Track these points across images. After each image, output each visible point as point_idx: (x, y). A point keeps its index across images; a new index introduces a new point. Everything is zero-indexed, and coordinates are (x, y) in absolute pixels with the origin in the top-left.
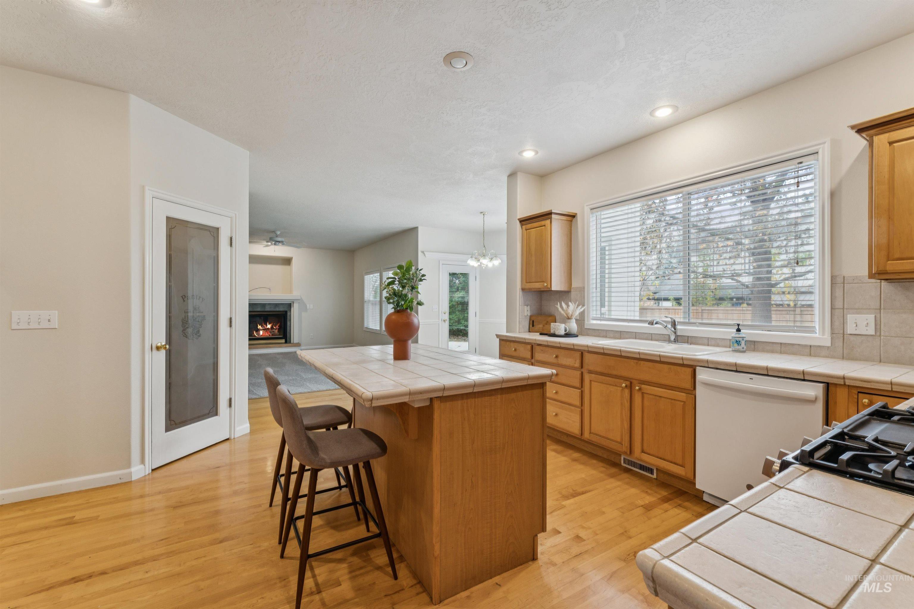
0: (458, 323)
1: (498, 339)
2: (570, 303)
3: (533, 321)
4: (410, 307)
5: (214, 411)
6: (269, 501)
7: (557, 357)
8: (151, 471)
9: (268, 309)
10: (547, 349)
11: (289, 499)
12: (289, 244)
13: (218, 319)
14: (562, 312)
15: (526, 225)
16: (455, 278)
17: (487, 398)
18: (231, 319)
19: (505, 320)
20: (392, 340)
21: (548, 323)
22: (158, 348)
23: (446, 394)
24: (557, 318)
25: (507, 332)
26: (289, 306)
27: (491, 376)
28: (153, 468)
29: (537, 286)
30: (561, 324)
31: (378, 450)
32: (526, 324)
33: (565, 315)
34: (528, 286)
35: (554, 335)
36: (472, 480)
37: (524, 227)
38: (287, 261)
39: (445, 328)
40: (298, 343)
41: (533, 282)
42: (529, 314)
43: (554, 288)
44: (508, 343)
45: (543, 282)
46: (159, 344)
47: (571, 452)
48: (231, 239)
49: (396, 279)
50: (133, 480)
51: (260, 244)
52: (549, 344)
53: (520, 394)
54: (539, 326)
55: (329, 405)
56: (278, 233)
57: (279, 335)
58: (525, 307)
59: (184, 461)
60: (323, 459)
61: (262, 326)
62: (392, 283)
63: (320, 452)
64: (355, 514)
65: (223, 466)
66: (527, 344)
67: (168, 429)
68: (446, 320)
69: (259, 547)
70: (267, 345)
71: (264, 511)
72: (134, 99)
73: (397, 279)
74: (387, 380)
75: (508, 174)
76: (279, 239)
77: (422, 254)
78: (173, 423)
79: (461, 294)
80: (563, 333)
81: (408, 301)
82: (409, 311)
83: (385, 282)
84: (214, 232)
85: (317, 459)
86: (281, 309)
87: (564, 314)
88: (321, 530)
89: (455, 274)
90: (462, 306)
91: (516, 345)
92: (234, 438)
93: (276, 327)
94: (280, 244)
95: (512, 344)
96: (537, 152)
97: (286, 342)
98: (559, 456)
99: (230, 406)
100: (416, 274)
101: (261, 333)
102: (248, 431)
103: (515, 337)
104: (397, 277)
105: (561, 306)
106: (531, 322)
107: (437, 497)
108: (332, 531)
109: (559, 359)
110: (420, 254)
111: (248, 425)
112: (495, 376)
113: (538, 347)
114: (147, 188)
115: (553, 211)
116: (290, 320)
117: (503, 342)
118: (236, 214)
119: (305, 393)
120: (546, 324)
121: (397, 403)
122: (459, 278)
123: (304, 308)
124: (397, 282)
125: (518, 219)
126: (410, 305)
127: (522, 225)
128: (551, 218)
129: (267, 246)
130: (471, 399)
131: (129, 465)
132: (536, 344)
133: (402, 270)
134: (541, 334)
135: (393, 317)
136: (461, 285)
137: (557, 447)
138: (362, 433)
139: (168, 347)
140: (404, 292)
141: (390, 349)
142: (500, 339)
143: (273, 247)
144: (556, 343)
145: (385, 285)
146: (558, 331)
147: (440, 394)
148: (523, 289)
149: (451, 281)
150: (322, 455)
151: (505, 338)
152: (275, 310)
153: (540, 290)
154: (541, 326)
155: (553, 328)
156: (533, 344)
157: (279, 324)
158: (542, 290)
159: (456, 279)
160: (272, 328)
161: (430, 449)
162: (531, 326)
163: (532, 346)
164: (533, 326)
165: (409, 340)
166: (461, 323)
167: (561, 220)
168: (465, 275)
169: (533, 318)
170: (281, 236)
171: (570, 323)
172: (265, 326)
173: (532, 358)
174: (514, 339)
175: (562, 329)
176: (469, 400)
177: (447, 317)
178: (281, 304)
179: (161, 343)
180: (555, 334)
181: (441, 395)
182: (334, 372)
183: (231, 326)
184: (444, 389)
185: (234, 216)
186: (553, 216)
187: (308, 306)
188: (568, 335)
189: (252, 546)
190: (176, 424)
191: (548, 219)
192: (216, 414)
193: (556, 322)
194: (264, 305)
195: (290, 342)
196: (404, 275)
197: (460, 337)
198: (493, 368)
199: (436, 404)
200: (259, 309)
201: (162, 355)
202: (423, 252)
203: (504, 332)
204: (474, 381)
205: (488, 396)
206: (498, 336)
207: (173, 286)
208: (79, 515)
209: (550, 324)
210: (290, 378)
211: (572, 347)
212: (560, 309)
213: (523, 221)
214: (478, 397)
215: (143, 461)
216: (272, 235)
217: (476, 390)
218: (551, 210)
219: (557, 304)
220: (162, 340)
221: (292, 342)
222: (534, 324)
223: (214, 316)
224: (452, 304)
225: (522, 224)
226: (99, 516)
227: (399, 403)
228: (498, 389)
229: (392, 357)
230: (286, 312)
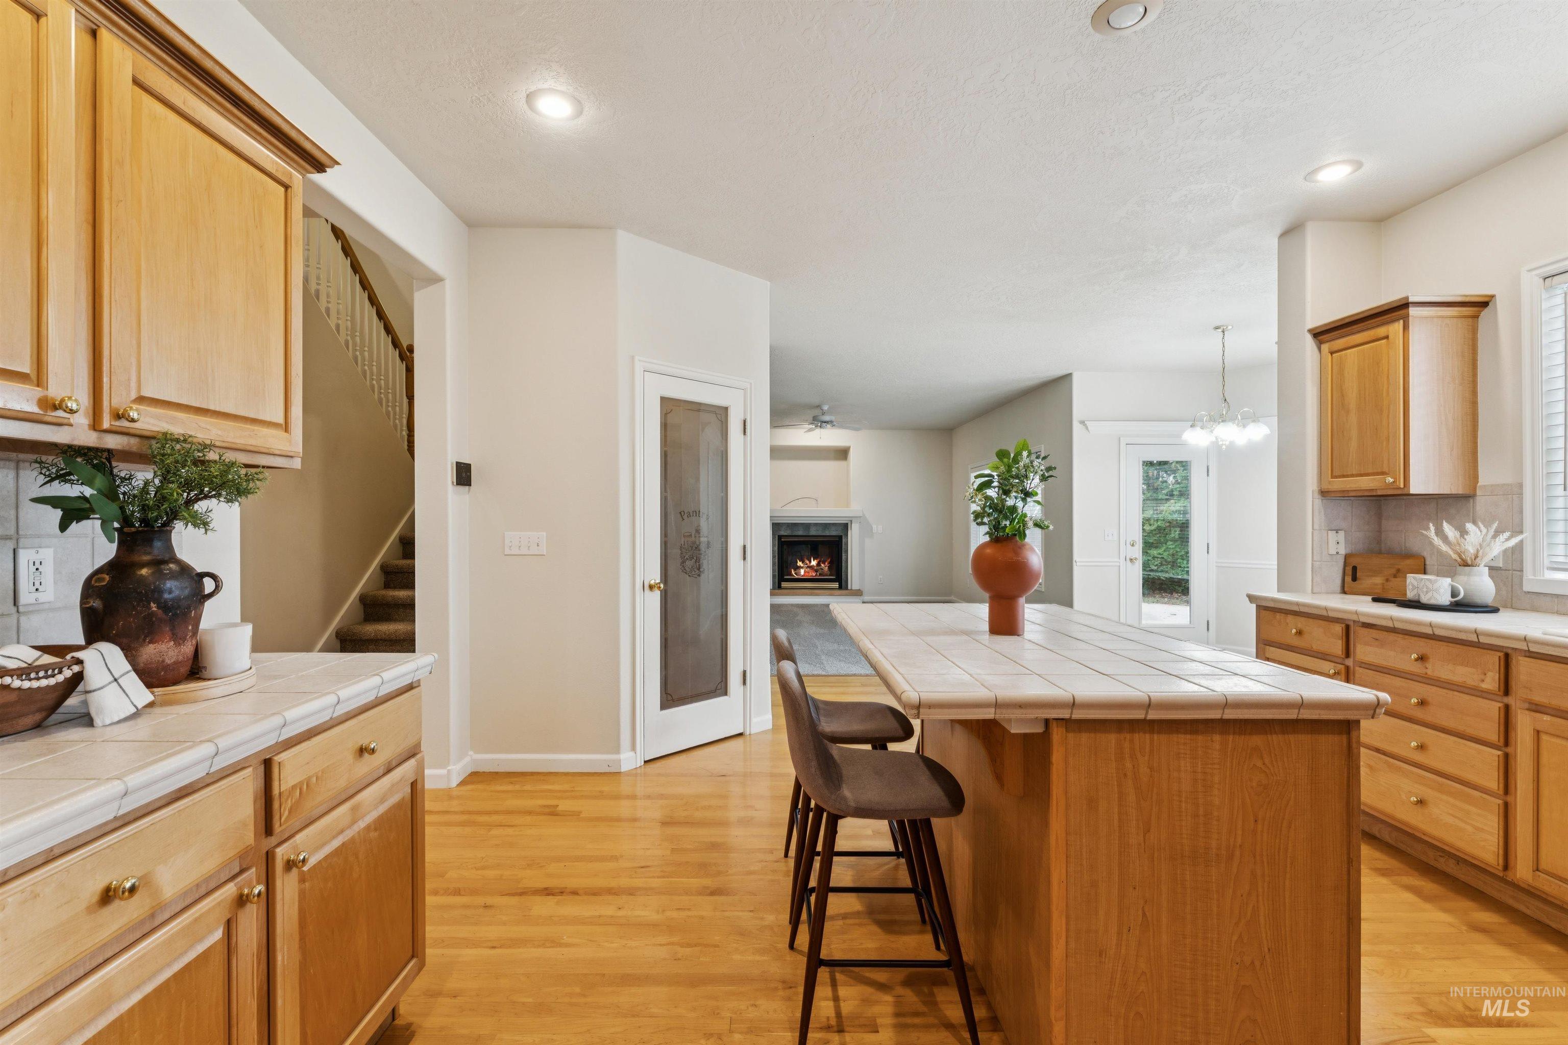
0: (1173, 566)
1: (1254, 606)
2: (1469, 526)
3: (1355, 569)
4: (1020, 532)
5: (721, 689)
6: (784, 848)
7: (1422, 658)
8: (643, 763)
9: (813, 532)
10: (1392, 637)
11: (818, 854)
12: (842, 426)
13: (727, 547)
14: (1444, 548)
15: (1332, 343)
16: (1166, 472)
17: (1182, 738)
18: (744, 547)
19: (1273, 563)
20: (986, 595)
21: (1400, 574)
22: (651, 587)
23: (1078, 715)
24: (1427, 563)
25: (1279, 590)
26: (845, 527)
27: (1196, 688)
28: (646, 760)
29: (1366, 483)
30: (1438, 578)
31: (945, 803)
32: (1335, 573)
33: (1455, 556)
34: (1339, 484)
35: (1416, 605)
36: (1144, 914)
37: (1325, 347)
38: (842, 454)
39: (1135, 576)
40: (859, 590)
41: (1352, 476)
42: (1343, 551)
43: (1416, 487)
44: (1278, 616)
45: (1383, 473)
46: (652, 582)
47: (1466, 904)
48: (745, 422)
49: (993, 476)
50: (622, 771)
51: (801, 428)
52: (1398, 625)
53: (1276, 739)
54: (1367, 582)
55: (878, 704)
56: (826, 408)
57: (830, 576)
58: (1332, 534)
59: (683, 757)
60: (844, 799)
61: (803, 563)
62: (987, 485)
63: (844, 785)
64: (917, 909)
65: (730, 776)
66: (1332, 622)
67: (663, 707)
68: (1136, 559)
69: (762, 919)
70: (812, 591)
71: (777, 862)
72: (623, 238)
73: (996, 477)
74: (959, 671)
75: (1279, 231)
76: (826, 418)
77: (1081, 426)
78: (670, 698)
79: (1179, 505)
80: (1445, 599)
81: (1017, 521)
82: (1017, 538)
83: (973, 484)
84: (722, 413)
85: (833, 797)
86: (833, 532)
87: (1451, 553)
88: (857, 921)
89: (1166, 463)
90: (1181, 531)
91: (1301, 623)
92: (750, 734)
93: (825, 564)
94: (829, 426)
95: (1290, 619)
96: (1359, 165)
97: (840, 587)
98: (1428, 906)
99: (744, 683)
100: (1033, 466)
101: (802, 572)
102: (770, 727)
103: (1297, 604)
104: (995, 474)
105: (1440, 532)
106: (1349, 570)
107: (1058, 924)
108: (874, 928)
109: (1429, 665)
110: (1076, 426)
111: (769, 716)
112: (1206, 690)
113: (1363, 632)
114: (637, 358)
115: (1411, 299)
116: (847, 551)
117: (1264, 613)
118: (751, 384)
119: (861, 675)
120: (1395, 576)
121: (978, 720)
122: (1174, 472)
123: (867, 530)
124: (996, 484)
125: (1310, 331)
126: (1020, 527)
127: (1320, 343)
128: (1406, 319)
129: (810, 430)
130: (1141, 734)
131: (617, 750)
132: (1360, 624)
133: (1005, 460)
134: (1375, 600)
135: (988, 551)
136: (1178, 486)
137: (1423, 883)
138: (922, 764)
139: (662, 586)
140: (1010, 502)
141: (982, 611)
142: (1258, 607)
143: (818, 431)
144: (1419, 623)
145: (974, 489)
146: (1430, 594)
147: (1065, 714)
148: (1324, 493)
149: (1147, 480)
150: (847, 792)
151: (1271, 605)
152: (824, 534)
153: (1375, 494)
154: (1378, 580)
155: (1413, 586)
156: (1351, 624)
157: (829, 560)
158: (1379, 493)
159: (1170, 475)
160: (818, 564)
161: (1045, 823)
162: (1348, 579)
163: (1348, 628)
164: (1354, 579)
165: (1021, 596)
166: (1180, 567)
167: (1442, 317)
168: (1184, 465)
169: (1354, 561)
170: (829, 412)
171: (1469, 575)
172: (808, 562)
173: (1348, 655)
174: (1296, 608)
175: (1442, 591)
176: (1136, 736)
177: (1137, 552)
178: (833, 524)
179: (655, 580)
180: (1419, 602)
181: (1067, 716)
182: (871, 646)
183: (744, 559)
184: (1073, 704)
185: (749, 387)
186: (1412, 311)
187: (874, 527)
188: (1460, 606)
189: (751, 914)
190: (673, 700)
191: (1398, 320)
192: (725, 693)
193: (1425, 573)
194: (807, 526)
195: (846, 588)
196: (1009, 469)
197: (1176, 595)
198: (1207, 672)
199: (1057, 734)
200: (800, 533)
201: (656, 595)
202: (1082, 422)
203: (1270, 591)
204: (1149, 696)
205: (1185, 733)
206: (1251, 598)
207: (669, 498)
208: (564, 805)
209: (1406, 577)
210: (842, 648)
211: (1474, 638)
212: (1437, 541)
213: (1320, 334)
214: (1159, 733)
215: (633, 748)
216: (817, 412)
217: (1152, 715)
218: (1407, 298)
219: (1428, 529)
220: (655, 576)
221: (849, 587)
222: (1358, 574)
223: (722, 544)
224: (1158, 526)
225: (1319, 340)
226: (581, 812)
227: (983, 720)
228: (1212, 720)
229: (986, 627)
230: (840, 537)
